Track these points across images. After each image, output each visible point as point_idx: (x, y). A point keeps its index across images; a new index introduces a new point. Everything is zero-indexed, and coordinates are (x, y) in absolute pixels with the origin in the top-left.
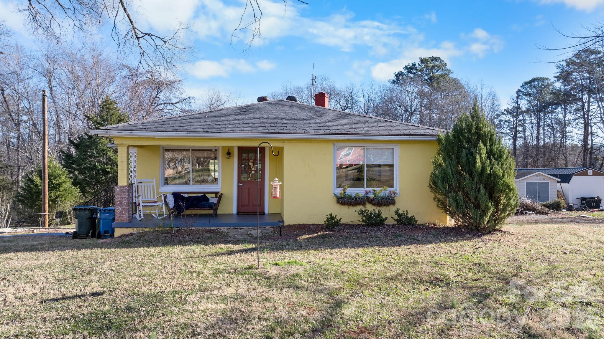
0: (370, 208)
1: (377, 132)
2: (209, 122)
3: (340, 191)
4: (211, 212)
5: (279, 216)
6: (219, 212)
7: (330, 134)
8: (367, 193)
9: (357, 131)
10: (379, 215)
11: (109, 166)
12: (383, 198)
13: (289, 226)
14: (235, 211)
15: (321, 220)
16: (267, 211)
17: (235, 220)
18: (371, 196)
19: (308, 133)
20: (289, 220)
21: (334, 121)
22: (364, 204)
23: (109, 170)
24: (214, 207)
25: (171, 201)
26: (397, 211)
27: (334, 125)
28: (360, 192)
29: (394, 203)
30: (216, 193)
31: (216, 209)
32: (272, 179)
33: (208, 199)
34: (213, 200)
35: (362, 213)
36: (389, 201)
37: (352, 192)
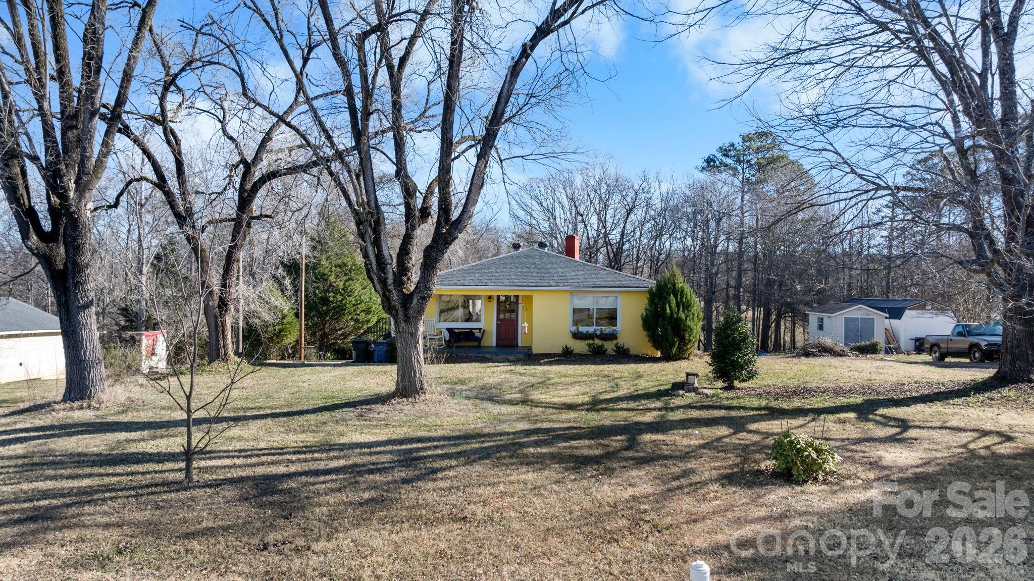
0: (598, 342)
1: (603, 284)
2: (477, 275)
3: (574, 329)
4: (476, 344)
5: (529, 348)
6: (483, 344)
7: (567, 286)
8: (595, 330)
9: (589, 284)
10: (603, 345)
11: (331, 294)
12: (607, 334)
13: (536, 355)
14: (494, 344)
15: (559, 350)
16: (520, 344)
17: (494, 350)
18: (598, 333)
19: (551, 286)
20: (535, 350)
21: (573, 274)
22: (593, 339)
23: (331, 299)
24: (479, 340)
25: (446, 335)
26: (616, 346)
27: (572, 278)
28: (591, 329)
29: (616, 338)
30: (480, 329)
31: (480, 342)
32: (523, 323)
33: (473, 334)
34: (478, 335)
35: (589, 345)
36: (612, 337)
37: (583, 329)
